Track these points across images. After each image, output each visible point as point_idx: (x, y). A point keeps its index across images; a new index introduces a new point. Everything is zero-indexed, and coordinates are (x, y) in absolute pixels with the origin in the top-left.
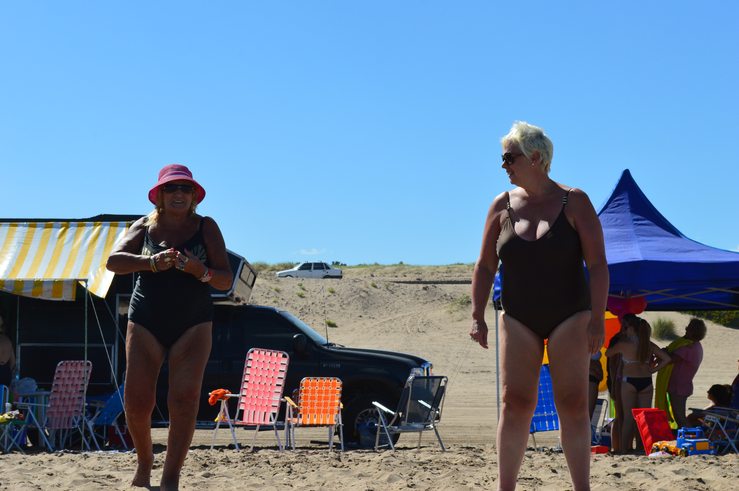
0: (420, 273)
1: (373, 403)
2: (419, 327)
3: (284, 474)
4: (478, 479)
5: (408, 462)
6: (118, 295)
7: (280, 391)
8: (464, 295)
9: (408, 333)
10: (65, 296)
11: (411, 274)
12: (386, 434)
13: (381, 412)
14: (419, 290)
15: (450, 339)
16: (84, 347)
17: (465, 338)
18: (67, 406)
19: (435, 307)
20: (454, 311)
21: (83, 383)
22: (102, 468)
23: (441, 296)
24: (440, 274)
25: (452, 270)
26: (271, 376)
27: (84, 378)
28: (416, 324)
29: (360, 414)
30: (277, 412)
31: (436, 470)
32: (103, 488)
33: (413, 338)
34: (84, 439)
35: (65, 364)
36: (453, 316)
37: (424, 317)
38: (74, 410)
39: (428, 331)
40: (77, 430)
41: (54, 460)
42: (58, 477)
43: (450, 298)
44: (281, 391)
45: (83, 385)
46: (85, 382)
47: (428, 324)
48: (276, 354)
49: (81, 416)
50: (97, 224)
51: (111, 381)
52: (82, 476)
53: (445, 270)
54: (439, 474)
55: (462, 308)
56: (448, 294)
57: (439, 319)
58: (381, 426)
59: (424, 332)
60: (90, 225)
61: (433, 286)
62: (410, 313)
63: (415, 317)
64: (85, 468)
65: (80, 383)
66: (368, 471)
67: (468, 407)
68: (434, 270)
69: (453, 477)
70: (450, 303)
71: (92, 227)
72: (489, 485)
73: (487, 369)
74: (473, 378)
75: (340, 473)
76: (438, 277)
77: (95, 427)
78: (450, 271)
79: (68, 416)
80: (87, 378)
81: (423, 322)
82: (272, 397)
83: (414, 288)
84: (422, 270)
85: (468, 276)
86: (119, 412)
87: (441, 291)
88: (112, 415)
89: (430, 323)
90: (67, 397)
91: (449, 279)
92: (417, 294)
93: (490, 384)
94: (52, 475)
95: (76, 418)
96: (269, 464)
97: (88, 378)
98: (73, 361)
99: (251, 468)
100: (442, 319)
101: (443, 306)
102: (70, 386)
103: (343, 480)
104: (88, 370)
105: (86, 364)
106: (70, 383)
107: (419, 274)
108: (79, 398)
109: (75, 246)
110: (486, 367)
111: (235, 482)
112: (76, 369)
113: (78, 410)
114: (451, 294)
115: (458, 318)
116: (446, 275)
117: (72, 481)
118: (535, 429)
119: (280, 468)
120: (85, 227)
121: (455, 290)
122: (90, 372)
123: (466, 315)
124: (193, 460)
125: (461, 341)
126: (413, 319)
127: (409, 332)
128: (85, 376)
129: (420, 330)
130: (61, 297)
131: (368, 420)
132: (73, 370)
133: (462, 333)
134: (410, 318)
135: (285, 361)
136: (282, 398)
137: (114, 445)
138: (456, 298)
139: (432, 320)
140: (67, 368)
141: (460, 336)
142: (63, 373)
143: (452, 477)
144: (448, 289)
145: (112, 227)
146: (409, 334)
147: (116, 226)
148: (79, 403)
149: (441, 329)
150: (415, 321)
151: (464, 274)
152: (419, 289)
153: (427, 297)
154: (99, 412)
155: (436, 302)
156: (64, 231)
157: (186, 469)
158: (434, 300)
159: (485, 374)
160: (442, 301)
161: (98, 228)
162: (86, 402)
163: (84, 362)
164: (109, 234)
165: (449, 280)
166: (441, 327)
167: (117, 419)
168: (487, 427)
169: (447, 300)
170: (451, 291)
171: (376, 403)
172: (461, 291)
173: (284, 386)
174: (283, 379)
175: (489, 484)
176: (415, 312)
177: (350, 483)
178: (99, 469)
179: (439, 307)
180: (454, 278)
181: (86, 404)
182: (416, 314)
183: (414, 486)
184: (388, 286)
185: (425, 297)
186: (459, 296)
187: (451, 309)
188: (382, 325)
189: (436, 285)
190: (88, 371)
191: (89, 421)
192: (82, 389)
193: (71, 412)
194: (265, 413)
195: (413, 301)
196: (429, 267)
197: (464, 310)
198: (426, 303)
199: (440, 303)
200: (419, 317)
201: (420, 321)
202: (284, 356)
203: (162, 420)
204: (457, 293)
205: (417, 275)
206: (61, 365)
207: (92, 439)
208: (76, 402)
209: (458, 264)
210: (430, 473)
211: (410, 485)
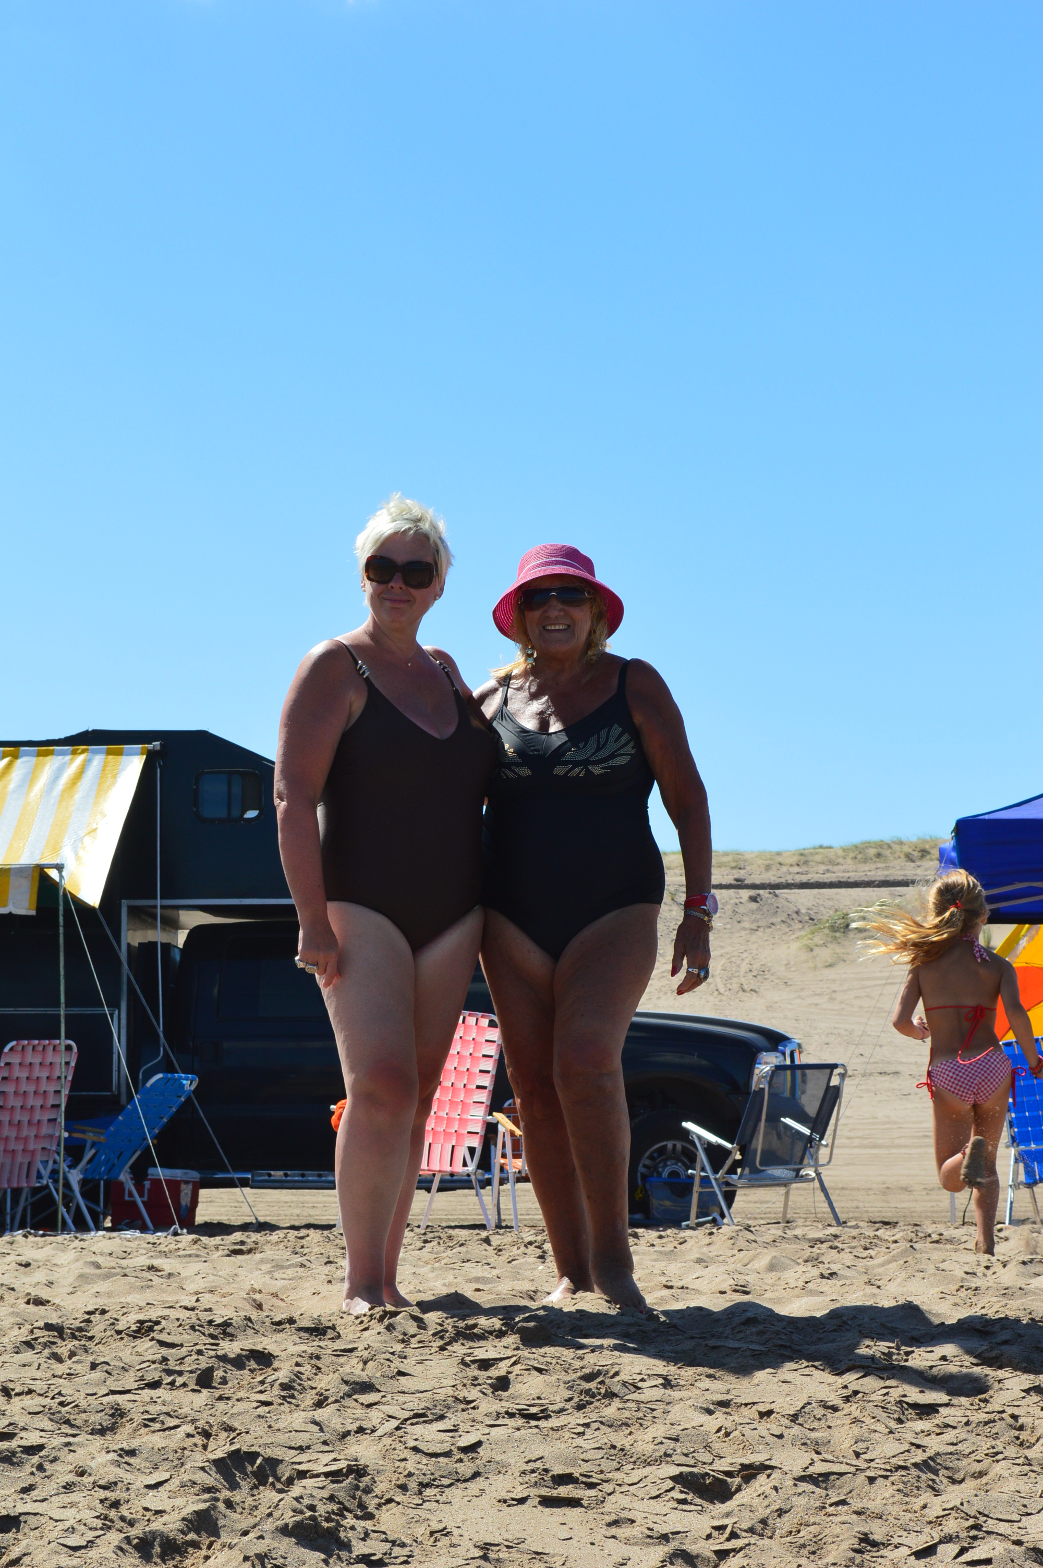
0: (742, 866)
1: (684, 1124)
2: (743, 980)
3: (532, 1260)
4: (967, 1263)
5: (789, 1239)
6: (125, 903)
7: (484, 1101)
8: (837, 911)
9: (720, 993)
10: (13, 903)
11: (723, 869)
12: (714, 1192)
13: (702, 1145)
14: (741, 903)
15: (810, 1005)
16: (59, 1015)
17: (841, 1002)
18: (26, 1139)
19: (777, 937)
20: (817, 945)
21: (58, 1089)
22: (129, 1254)
23: (789, 915)
24: (784, 869)
25: (810, 858)
26: (465, 1066)
27: (59, 1078)
28: (737, 974)
29: (648, 1154)
30: (479, 1145)
31: (862, 1250)
32: (152, 1286)
33: (732, 1003)
34: (62, 1210)
35: (20, 1048)
36: (814, 957)
37: (754, 958)
38: (40, 1146)
39: (762, 988)
40: (47, 1191)
41: (19, 1243)
42: (40, 1269)
43: (808, 918)
44: (487, 1100)
45: (58, 1092)
46: (62, 1085)
47: (761, 973)
48: (475, 1019)
49: (55, 1162)
50: (79, 751)
51: (114, 1089)
52: (92, 1267)
53: (794, 860)
54: (871, 1257)
55: (835, 938)
56: (803, 911)
57: (785, 962)
58: (703, 1174)
59: (755, 991)
60: (63, 754)
61: (770, 893)
62: (723, 951)
63: (733, 959)
64: (94, 1253)
65: (51, 1088)
66: (715, 1253)
67: (855, 1147)
68: (771, 859)
69: (905, 1262)
70: (808, 929)
71: (68, 757)
72: (994, 1277)
73: (892, 1069)
74: (863, 1087)
75: (655, 1257)
76: (779, 873)
77: (83, 1183)
78: (806, 862)
79: (26, 1161)
80: (66, 1077)
81: (750, 971)
82: (468, 1113)
83: (731, 899)
84: (745, 860)
85: (844, 871)
86: (135, 1152)
87: (787, 903)
88: (118, 1158)
89: (766, 972)
90: (25, 1119)
91: (804, 879)
92: (736, 910)
93: (900, 1099)
94: (27, 1265)
95: (45, 1163)
96: (490, 1245)
97: (70, 1078)
98: (36, 1042)
99: (454, 1251)
100: (792, 963)
101: (794, 936)
102: (32, 1095)
103: (668, 1268)
104: (67, 1060)
105: (63, 1048)
106: (31, 1089)
107: (740, 869)
108: (49, 1120)
109: (32, 795)
110: (889, 1063)
111: (431, 1275)
112: (44, 1057)
113: (49, 1147)
114: (808, 909)
115: (827, 961)
116: (796, 869)
117: (77, 1275)
118: (1038, 1177)
119: (518, 1248)
120: (54, 757)
121: (818, 901)
122: (73, 1064)
123: (843, 953)
124: (321, 1239)
125: (833, 1010)
126: (729, 964)
127: (722, 990)
128: (61, 1072)
129: (745, 987)
130: (5, 906)
131: (665, 1166)
132: (37, 1060)
133: (834, 991)
134: (723, 961)
135: (495, 1034)
136: (489, 1115)
137: (127, 1221)
138: (822, 917)
139: (770, 964)
140: (23, 1057)
141: (832, 999)
142: (17, 1068)
143: (902, 1262)
144: (804, 899)
145: (110, 757)
146: (723, 995)
147: (120, 753)
148: (50, 1132)
149: (789, 983)
150: (734, 969)
151: (835, 868)
152: (742, 901)
153: (758, 917)
154: (93, 1151)
155: (778, 927)
156: (9, 766)
157: (313, 1254)
158: (772, 924)
159: (887, 1078)
160: (789, 926)
161: (80, 758)
162: (66, 1130)
163: (60, 1044)
164: (103, 770)
165: (804, 881)
166: (790, 979)
167: (131, 1168)
168: (902, 1188)
169: (801, 922)
170: (810, 904)
171: (689, 1125)
172: (831, 903)
173: (494, 1088)
174: (490, 1074)
175: (994, 1273)
176: (733, 949)
177: (685, 1274)
178: (124, 1255)
179: (784, 937)
180: (814, 877)
181: (66, 1135)
182: (735, 954)
183: (834, 1276)
184: (675, 894)
185: (754, 917)
186: (827, 914)
187: (810, 941)
188: (664, 977)
189: (777, 891)
190: (67, 1063)
191: (72, 1171)
192: (57, 1103)
193: (33, 1152)
194: (453, 1147)
195: (728, 926)
196: (760, 855)
197: (839, 943)
198: (757, 930)
199: (787, 930)
200: (742, 960)
201: (744, 967)
202: (492, 1024)
203: (228, 1171)
204: (822, 909)
205: (735, 871)
206: (12, 1049)
207: (78, 1207)
208: (45, 1130)
209: (821, 847)
210: (851, 1257)
211: (827, 1275)
